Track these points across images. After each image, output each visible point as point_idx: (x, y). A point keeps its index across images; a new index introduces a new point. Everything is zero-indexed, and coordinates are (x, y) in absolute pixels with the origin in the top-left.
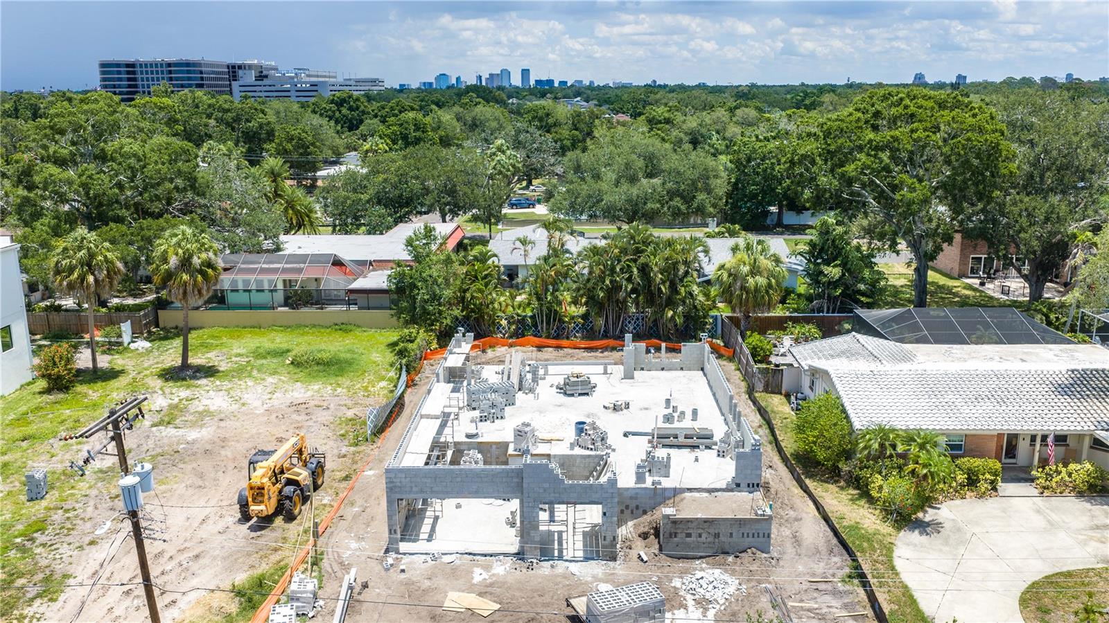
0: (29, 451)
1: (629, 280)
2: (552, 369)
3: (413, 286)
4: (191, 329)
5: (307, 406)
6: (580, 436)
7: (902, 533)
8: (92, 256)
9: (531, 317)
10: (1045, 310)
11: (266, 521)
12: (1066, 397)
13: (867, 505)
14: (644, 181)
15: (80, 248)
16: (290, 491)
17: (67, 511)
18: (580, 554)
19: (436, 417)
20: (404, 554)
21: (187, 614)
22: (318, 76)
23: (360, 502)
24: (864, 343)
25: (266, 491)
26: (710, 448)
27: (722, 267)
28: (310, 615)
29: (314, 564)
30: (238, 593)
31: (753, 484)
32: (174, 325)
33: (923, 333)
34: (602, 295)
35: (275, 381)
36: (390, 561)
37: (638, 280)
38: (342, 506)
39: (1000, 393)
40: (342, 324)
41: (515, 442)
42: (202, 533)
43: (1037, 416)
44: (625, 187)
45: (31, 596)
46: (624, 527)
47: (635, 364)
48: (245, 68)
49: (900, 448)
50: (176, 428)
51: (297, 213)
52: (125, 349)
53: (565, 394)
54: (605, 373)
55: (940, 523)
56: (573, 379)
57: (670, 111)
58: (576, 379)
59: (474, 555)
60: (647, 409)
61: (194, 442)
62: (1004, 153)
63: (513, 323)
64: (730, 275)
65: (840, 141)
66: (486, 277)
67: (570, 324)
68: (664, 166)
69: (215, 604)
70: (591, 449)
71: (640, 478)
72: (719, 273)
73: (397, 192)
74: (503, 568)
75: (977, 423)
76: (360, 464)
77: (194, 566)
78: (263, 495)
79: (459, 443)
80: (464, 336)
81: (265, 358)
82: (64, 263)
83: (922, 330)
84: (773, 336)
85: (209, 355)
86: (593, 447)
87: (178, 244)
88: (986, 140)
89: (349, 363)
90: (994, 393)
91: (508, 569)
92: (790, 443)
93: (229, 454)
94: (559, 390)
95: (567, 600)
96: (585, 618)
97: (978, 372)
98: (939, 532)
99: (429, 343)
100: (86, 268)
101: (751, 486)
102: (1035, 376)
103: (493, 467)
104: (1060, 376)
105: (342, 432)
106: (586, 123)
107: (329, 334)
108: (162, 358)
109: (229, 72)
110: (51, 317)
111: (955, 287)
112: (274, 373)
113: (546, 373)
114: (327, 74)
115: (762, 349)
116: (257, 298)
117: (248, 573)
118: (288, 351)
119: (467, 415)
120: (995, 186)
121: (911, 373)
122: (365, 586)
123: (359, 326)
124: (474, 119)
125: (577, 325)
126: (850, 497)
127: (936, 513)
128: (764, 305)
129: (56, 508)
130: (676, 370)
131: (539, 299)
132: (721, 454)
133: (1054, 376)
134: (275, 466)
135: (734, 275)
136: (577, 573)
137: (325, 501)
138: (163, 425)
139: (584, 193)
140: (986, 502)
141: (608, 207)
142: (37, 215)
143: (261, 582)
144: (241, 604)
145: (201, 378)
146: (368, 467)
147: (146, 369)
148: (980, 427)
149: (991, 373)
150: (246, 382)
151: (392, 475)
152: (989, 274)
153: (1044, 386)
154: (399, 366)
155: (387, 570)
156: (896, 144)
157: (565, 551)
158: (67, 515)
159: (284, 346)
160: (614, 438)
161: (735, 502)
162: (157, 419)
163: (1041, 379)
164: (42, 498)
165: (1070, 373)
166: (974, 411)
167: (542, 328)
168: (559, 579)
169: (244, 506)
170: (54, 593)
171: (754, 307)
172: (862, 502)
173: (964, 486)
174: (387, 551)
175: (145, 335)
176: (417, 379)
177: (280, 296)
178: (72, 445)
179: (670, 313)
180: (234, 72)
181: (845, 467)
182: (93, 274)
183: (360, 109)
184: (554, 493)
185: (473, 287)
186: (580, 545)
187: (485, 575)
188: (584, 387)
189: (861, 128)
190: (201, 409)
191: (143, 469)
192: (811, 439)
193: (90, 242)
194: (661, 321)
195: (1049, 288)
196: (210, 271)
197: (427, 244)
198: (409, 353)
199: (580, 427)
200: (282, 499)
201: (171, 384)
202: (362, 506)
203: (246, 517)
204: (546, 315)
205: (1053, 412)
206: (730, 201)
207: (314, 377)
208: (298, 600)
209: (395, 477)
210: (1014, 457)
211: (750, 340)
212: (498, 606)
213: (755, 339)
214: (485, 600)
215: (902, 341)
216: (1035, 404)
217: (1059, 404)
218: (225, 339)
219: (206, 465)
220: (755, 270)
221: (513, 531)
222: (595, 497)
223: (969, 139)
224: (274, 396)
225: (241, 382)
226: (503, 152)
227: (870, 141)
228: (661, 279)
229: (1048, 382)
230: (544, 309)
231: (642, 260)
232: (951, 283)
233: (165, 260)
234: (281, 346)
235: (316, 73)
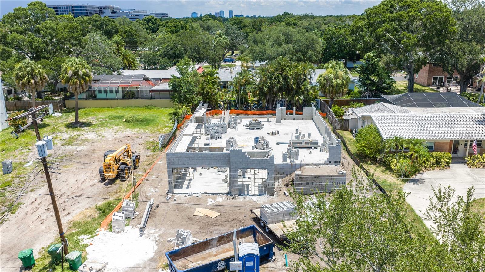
0: (5, 155)
1: (278, 83)
2: (243, 120)
3: (180, 86)
4: (79, 109)
5: (132, 137)
6: (257, 144)
7: (406, 184)
8: (33, 70)
9: (234, 101)
10: (468, 96)
11: (112, 181)
12: (481, 125)
13: (389, 173)
14: (285, 45)
15: (27, 67)
16: (123, 167)
17: (21, 178)
18: (257, 193)
19: (190, 135)
20: (176, 194)
21: (75, 218)
22: (138, 12)
23: (155, 174)
24: (386, 106)
25: (112, 167)
26: (317, 149)
27: (321, 76)
28: (132, 218)
29: (133, 198)
30: (99, 209)
31: (337, 161)
32: (72, 107)
33: (413, 103)
34: (266, 89)
35: (118, 128)
36: (169, 196)
37: (283, 83)
38: (148, 175)
39: (450, 124)
40: (148, 106)
41: (227, 147)
42: (83, 186)
43: (468, 133)
44: (276, 47)
45: (3, 211)
46: (277, 182)
47: (282, 117)
48: (106, 9)
49: (405, 146)
50: (72, 146)
51: (128, 60)
52: (50, 116)
53: (250, 129)
54: (268, 121)
55: (424, 180)
56: (253, 122)
57: (296, 20)
58: (254, 122)
59: (208, 194)
60: (287, 134)
61: (80, 151)
62: (451, 22)
63: (226, 104)
64: (325, 79)
65: (375, 18)
66: (213, 82)
67: (252, 104)
68: (294, 38)
69: (88, 214)
70: (262, 149)
71: (285, 159)
72: (320, 79)
73: (173, 52)
74: (221, 199)
75: (440, 136)
76: (156, 159)
77: (79, 199)
78: (110, 168)
79: (201, 148)
80: (203, 105)
81: (114, 119)
82: (20, 74)
83: (413, 102)
84: (344, 108)
85: (88, 118)
86: (262, 148)
87: (72, 65)
88: (444, 15)
89: (151, 121)
90: (448, 124)
91: (224, 199)
92: (353, 149)
93: (96, 156)
94: (247, 127)
95: (251, 210)
96: (260, 217)
97: (440, 116)
98: (423, 183)
99: (187, 112)
100: (30, 76)
101: (336, 162)
102: (467, 117)
103: (216, 152)
104: (478, 117)
105: (148, 147)
106: (258, 25)
107: (143, 110)
108: (67, 119)
109: (99, 10)
110: (17, 103)
111: (426, 90)
112: (118, 125)
113: (241, 121)
114: (143, 11)
115: (339, 113)
116: (109, 95)
117: (104, 201)
118: (124, 116)
119: (204, 137)
120: (446, 37)
121: (409, 116)
122: (158, 206)
123: (156, 107)
124: (208, 26)
125: (255, 105)
126: (381, 170)
127: (422, 176)
128: (340, 93)
129: (16, 177)
130: (300, 119)
131: (237, 93)
132: (322, 150)
133: (475, 117)
134: (116, 156)
135: (327, 80)
136: (256, 201)
137: (140, 173)
138: (66, 145)
139: (257, 51)
140: (444, 171)
141: (268, 57)
142: (9, 56)
143: (109, 204)
144: (100, 214)
145: (84, 127)
146: (159, 160)
147: (60, 124)
148: (442, 138)
149: (446, 116)
150: (104, 128)
151: (170, 157)
152: (441, 84)
153: (471, 121)
154: (174, 120)
155: (168, 200)
156: (401, 18)
157: (250, 192)
158: (21, 180)
159: (122, 115)
160: (272, 145)
161: (329, 169)
162: (64, 142)
163: (470, 118)
164: (10, 173)
165: (482, 115)
166: (439, 131)
167: (239, 106)
168: (247, 203)
169: (102, 174)
170: (14, 210)
171: (336, 94)
172: (387, 172)
173: (434, 164)
174: (168, 192)
175: (60, 111)
176: (182, 126)
177: (120, 95)
178: (25, 153)
179: (297, 98)
180: (102, 10)
181: (379, 157)
182: (34, 79)
183: (157, 24)
184: (245, 164)
185: (207, 87)
186: (257, 189)
187: (213, 202)
188: (259, 125)
189: (385, 12)
190: (84, 138)
191: (47, 138)
192: (363, 144)
193: (32, 64)
194: (293, 102)
195: (468, 90)
196: (87, 78)
197: (186, 67)
198: (178, 114)
199: (257, 140)
200: (119, 171)
201: (70, 129)
202: (157, 175)
203: (103, 180)
204: (241, 101)
205: (475, 131)
206: (323, 57)
207: (135, 126)
208: (126, 211)
209: (171, 158)
210: (457, 153)
211: (334, 108)
212: (220, 214)
213: (336, 108)
214: (213, 211)
215: (404, 106)
216: (467, 128)
217: (478, 128)
218: (95, 112)
219: (85, 160)
220: (336, 77)
221: (226, 184)
222: (264, 165)
223: (435, 15)
224: (117, 133)
225: (102, 129)
226: (221, 37)
227: (389, 17)
228: (293, 82)
229: (472, 119)
230: (240, 96)
231: (284, 73)
232: (423, 88)
233: (66, 73)
234: (121, 114)
235: (138, 11)
